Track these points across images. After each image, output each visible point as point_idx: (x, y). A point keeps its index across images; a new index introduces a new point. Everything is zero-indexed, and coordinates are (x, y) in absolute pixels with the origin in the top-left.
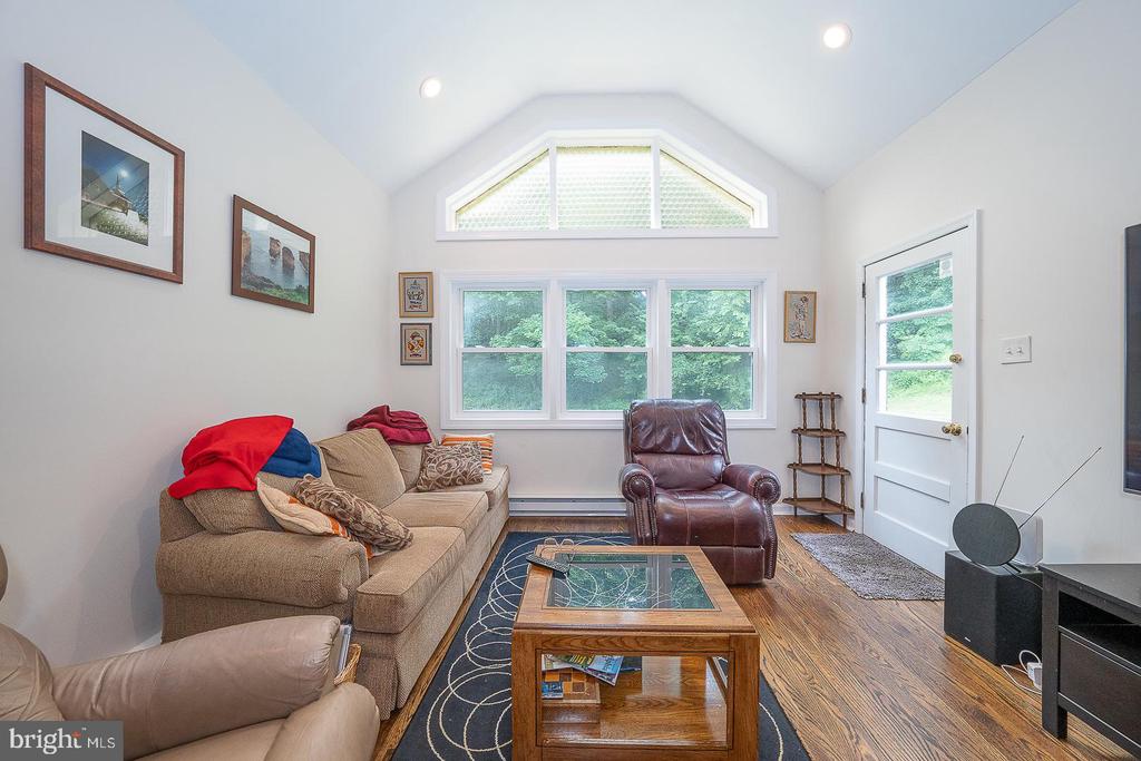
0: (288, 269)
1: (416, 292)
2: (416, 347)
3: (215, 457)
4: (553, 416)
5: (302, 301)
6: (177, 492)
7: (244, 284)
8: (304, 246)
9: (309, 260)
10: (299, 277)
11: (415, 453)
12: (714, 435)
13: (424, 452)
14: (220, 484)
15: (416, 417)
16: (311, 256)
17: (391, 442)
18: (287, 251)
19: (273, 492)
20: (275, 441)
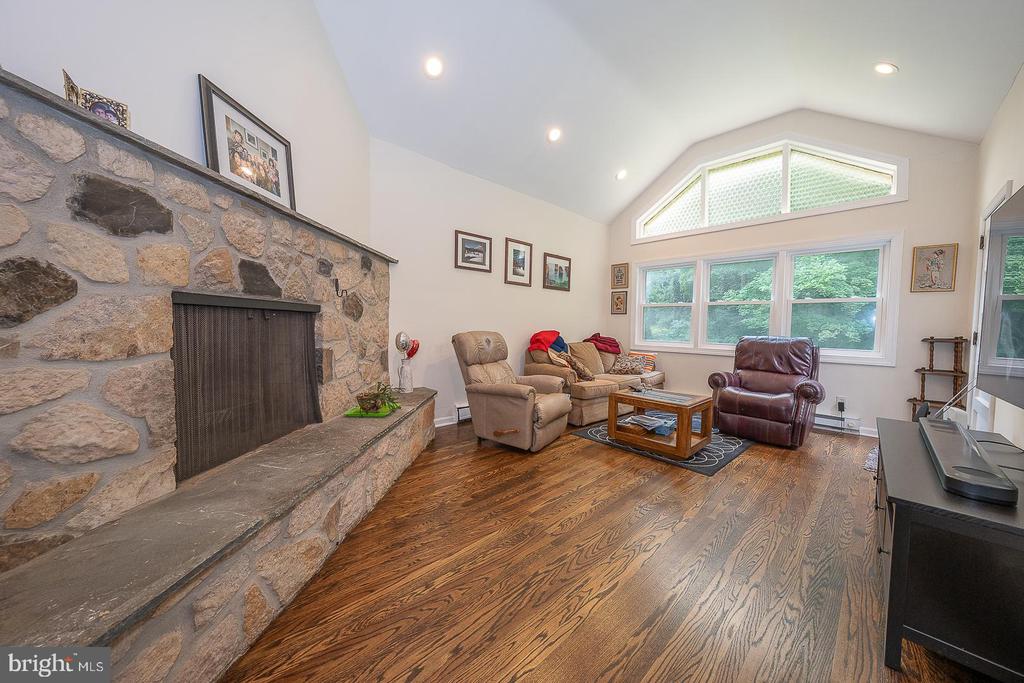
0: (561, 275)
1: (620, 275)
2: (619, 304)
3: (538, 341)
4: (696, 345)
5: (565, 287)
6: (529, 350)
7: (547, 284)
8: (566, 264)
9: (568, 269)
10: (565, 278)
11: (611, 358)
12: (800, 361)
13: (616, 358)
14: (539, 348)
15: (614, 340)
16: (569, 267)
17: (599, 350)
18: (560, 268)
19: (553, 354)
20: (554, 339)
